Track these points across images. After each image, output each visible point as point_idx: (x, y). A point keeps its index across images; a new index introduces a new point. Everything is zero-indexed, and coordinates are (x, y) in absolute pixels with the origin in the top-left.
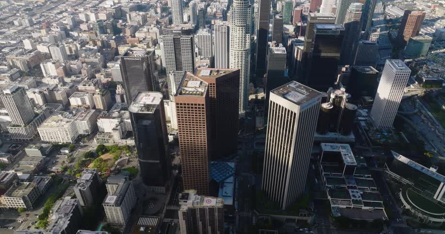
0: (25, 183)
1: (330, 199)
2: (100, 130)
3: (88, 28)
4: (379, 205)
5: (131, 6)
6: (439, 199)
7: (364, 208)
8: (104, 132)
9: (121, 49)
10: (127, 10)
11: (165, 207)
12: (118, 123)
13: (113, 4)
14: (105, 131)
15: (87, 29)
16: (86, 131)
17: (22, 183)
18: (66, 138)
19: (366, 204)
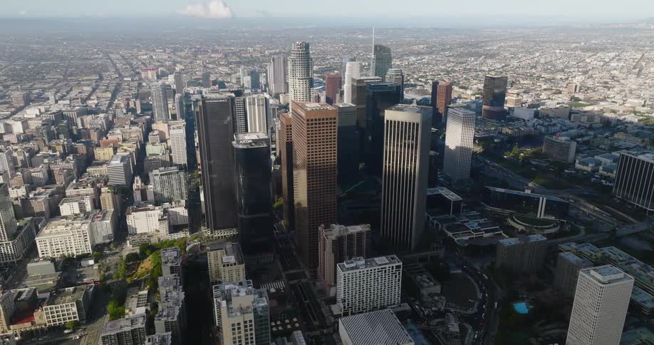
0: (66, 289)
1: (451, 235)
2: (130, 231)
3: (18, 140)
4: (496, 230)
5: (79, 110)
6: (542, 217)
7: (486, 235)
8: (136, 234)
9: (98, 152)
10: (73, 115)
11: (283, 273)
12: (162, 213)
13: (38, 114)
14: (138, 232)
15: (16, 141)
16: (109, 237)
17: (61, 290)
18: (83, 246)
19: (487, 231)
